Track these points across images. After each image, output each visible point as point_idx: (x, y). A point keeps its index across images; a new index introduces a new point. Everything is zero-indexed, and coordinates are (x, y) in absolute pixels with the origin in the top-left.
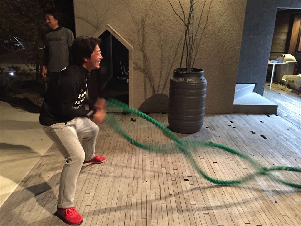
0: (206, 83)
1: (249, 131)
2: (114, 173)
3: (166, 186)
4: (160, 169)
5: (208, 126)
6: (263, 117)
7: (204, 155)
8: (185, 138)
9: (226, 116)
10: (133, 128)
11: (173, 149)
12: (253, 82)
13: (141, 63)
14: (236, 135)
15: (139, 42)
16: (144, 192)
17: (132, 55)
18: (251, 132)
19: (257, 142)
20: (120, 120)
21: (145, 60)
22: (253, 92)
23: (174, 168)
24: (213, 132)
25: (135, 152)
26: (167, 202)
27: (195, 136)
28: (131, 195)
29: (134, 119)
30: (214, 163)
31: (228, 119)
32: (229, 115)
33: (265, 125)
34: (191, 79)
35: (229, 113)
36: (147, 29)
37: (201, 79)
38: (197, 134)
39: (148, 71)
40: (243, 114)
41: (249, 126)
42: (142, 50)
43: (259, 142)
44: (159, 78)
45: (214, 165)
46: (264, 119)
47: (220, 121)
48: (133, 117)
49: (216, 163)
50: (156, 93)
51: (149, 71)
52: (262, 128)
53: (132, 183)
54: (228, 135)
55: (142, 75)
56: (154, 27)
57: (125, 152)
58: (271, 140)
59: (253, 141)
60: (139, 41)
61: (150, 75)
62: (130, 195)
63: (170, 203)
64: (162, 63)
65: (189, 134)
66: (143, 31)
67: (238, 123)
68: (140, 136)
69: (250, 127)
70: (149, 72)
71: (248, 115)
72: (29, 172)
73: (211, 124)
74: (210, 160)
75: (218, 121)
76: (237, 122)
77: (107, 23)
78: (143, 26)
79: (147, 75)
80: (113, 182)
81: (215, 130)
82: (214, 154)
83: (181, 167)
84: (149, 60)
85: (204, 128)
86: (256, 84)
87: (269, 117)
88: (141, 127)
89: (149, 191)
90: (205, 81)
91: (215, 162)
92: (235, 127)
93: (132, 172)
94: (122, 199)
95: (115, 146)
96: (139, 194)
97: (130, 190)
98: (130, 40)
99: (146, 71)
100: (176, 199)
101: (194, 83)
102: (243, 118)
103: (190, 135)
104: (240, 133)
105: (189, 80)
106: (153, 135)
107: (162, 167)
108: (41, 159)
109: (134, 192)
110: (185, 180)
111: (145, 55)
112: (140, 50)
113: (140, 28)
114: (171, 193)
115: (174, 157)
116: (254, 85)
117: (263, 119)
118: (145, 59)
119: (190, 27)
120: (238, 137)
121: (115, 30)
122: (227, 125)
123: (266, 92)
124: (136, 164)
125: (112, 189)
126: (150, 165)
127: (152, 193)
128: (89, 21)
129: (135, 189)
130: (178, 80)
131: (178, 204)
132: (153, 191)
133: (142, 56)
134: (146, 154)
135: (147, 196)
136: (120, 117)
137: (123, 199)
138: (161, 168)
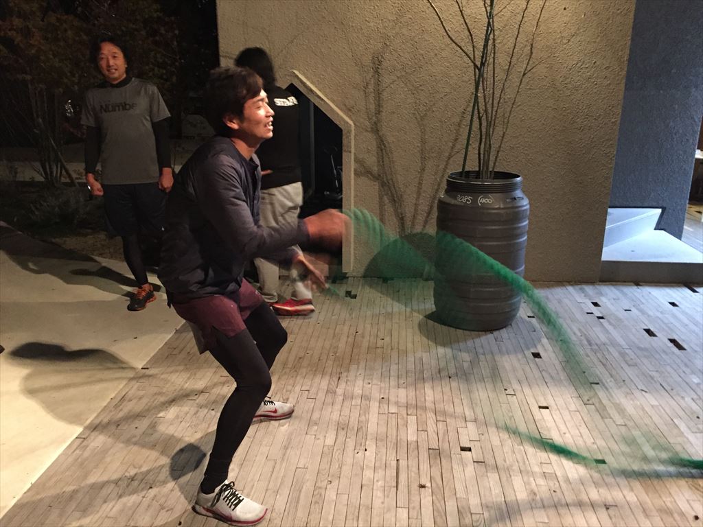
0: (528, 207)
1: (638, 327)
3: (413, 463)
4: (403, 418)
5: (534, 312)
6: (679, 293)
7: (516, 386)
8: (472, 341)
9: (583, 290)
10: (348, 315)
11: (439, 369)
12: (654, 204)
13: (371, 161)
14: (603, 338)
15: (368, 111)
16: (356, 475)
17: (350, 142)
18: (645, 330)
19: (657, 356)
21: (383, 154)
22: (655, 229)
23: (438, 418)
24: (546, 329)
25: (346, 374)
26: (411, 506)
27: (499, 337)
28: (323, 483)
29: (353, 293)
30: (540, 407)
31: (587, 296)
32: (591, 287)
33: (684, 313)
34: (489, 198)
35: (591, 281)
36: (386, 79)
37: (515, 199)
38: (504, 333)
39: (389, 177)
40: (628, 285)
41: (640, 314)
42: (376, 129)
43: (664, 356)
44: (415, 196)
46: (682, 298)
47: (566, 301)
48: (352, 287)
49: (547, 408)
50: (408, 231)
51: (392, 179)
52: (672, 320)
53: (331, 450)
54: (582, 338)
55: (374, 188)
56: (403, 73)
57: (323, 374)
58: (696, 351)
59: (649, 353)
60: (367, 109)
61: (394, 187)
62: (321, 481)
63: (418, 507)
64: (423, 159)
65: (483, 333)
66: (378, 83)
67: (612, 308)
68: (363, 337)
69: (643, 318)
70: (393, 181)
71: (640, 287)
72: (95, 415)
74: (532, 401)
75: (560, 302)
76: (608, 304)
77: (293, 68)
78: (376, 72)
79: (386, 188)
80: (286, 447)
82: (542, 385)
83: (456, 415)
84: (392, 153)
85: (522, 316)
86: (664, 210)
87: (695, 291)
88: (369, 313)
89: (368, 474)
90: (525, 203)
91: (545, 405)
92: (602, 318)
93: (334, 424)
94: (300, 492)
95: (300, 358)
96: (344, 481)
97: (323, 470)
98: (345, 106)
99: (385, 179)
100: (434, 497)
101: (496, 207)
102: (625, 294)
103: (486, 335)
104: (615, 334)
105: (484, 201)
106: (395, 334)
107: (409, 413)
108: (127, 384)
109: (333, 476)
110: (463, 449)
111: (382, 141)
112: (370, 130)
113: (371, 77)
114: (423, 483)
115: (440, 388)
116: (659, 211)
117: (679, 299)
118: (382, 150)
119: (488, 71)
120: (609, 343)
121: (312, 83)
122: (582, 309)
123: (691, 230)
124: (345, 403)
125: (281, 465)
126: (380, 407)
127: (375, 480)
129: (335, 466)
130: (456, 199)
131: (438, 511)
132: (381, 473)
133: (374, 143)
134: (372, 379)
135: (364, 488)
137: (304, 490)
138: (405, 416)
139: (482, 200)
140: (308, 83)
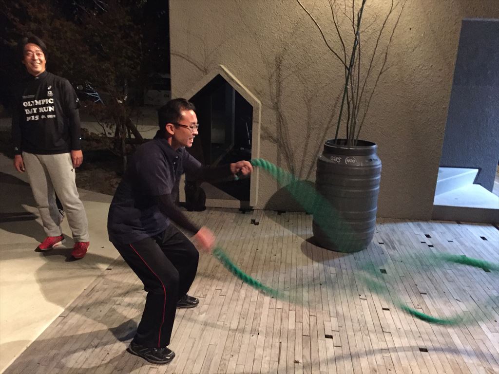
0: (381, 166)
2: (206, 314)
3: (291, 345)
4: (286, 312)
5: (383, 240)
6: (488, 231)
7: (368, 293)
8: (338, 259)
9: (419, 226)
10: (252, 237)
11: (314, 279)
12: (473, 166)
13: (273, 129)
15: (272, 94)
16: (250, 351)
17: (258, 116)
19: (470, 277)
20: (233, 221)
21: (280, 124)
22: (474, 183)
23: (311, 314)
24: (392, 252)
27: (357, 257)
28: (227, 357)
29: (256, 221)
30: (383, 309)
31: (422, 229)
32: (425, 223)
33: (491, 245)
34: (353, 159)
35: (425, 219)
36: (284, 73)
37: (371, 160)
38: (361, 254)
40: (453, 223)
41: (459, 244)
42: (276, 107)
44: (302, 154)
45: (382, 313)
46: (490, 234)
47: (407, 233)
48: (256, 217)
49: (388, 310)
50: (297, 179)
51: (286, 142)
52: (482, 250)
53: (234, 334)
54: (417, 260)
55: (274, 148)
56: (297, 69)
57: (232, 278)
60: (270, 93)
61: (288, 148)
62: (226, 355)
64: (309, 129)
65: (346, 254)
66: (279, 76)
67: (439, 239)
68: (261, 253)
69: (461, 247)
70: (287, 144)
71: (460, 225)
72: (73, 300)
73: (390, 239)
74: (378, 305)
75: (402, 233)
76: (437, 237)
77: (220, 64)
78: (278, 67)
79: (282, 148)
80: (203, 330)
81: (394, 248)
83: (324, 311)
84: (287, 124)
85: (375, 243)
86: (480, 170)
88: (267, 236)
89: (259, 351)
90: (378, 163)
91: (387, 307)
92: (432, 246)
93: (237, 314)
94: (211, 361)
95: (217, 266)
96: (242, 356)
97: (228, 347)
98: (256, 90)
99: (282, 142)
100: (304, 370)
101: (358, 165)
102: (449, 229)
103: (348, 255)
105: (349, 161)
106: (284, 251)
107: (290, 309)
108: (96, 280)
109: (234, 351)
110: (327, 336)
111: (281, 116)
112: (272, 107)
113: (274, 71)
114: (297, 360)
115: (313, 292)
116: (477, 171)
117: (488, 235)
118: (280, 122)
119: (355, 72)
120: (436, 265)
121: (233, 74)
122: (418, 239)
124: (246, 300)
125: (199, 342)
126: (270, 304)
127: (264, 356)
128: (192, 59)
129: (237, 344)
130: (330, 159)
132: (268, 351)
133: (275, 116)
134: (266, 283)
135: (255, 361)
136: (234, 217)
137: (213, 361)
138: (288, 311)
139: (348, 161)
140: (231, 74)
